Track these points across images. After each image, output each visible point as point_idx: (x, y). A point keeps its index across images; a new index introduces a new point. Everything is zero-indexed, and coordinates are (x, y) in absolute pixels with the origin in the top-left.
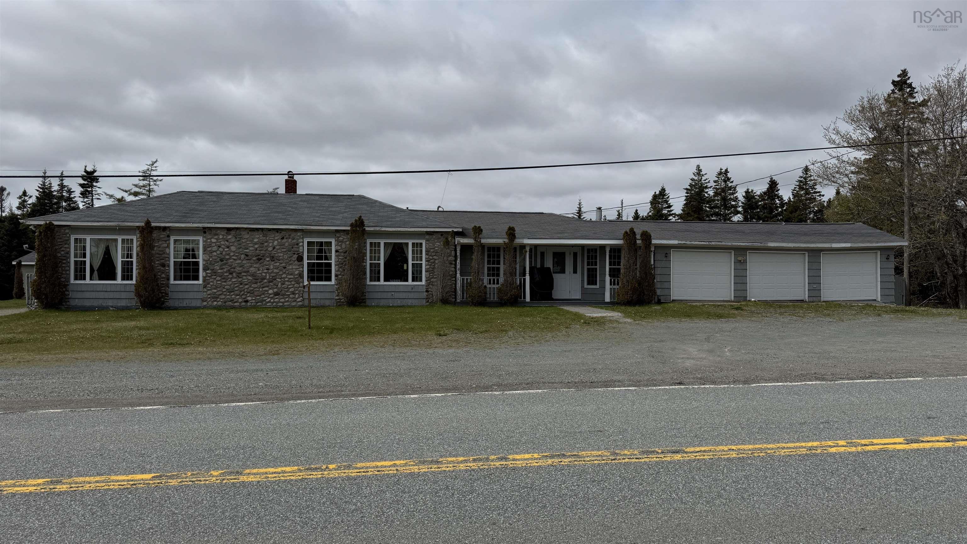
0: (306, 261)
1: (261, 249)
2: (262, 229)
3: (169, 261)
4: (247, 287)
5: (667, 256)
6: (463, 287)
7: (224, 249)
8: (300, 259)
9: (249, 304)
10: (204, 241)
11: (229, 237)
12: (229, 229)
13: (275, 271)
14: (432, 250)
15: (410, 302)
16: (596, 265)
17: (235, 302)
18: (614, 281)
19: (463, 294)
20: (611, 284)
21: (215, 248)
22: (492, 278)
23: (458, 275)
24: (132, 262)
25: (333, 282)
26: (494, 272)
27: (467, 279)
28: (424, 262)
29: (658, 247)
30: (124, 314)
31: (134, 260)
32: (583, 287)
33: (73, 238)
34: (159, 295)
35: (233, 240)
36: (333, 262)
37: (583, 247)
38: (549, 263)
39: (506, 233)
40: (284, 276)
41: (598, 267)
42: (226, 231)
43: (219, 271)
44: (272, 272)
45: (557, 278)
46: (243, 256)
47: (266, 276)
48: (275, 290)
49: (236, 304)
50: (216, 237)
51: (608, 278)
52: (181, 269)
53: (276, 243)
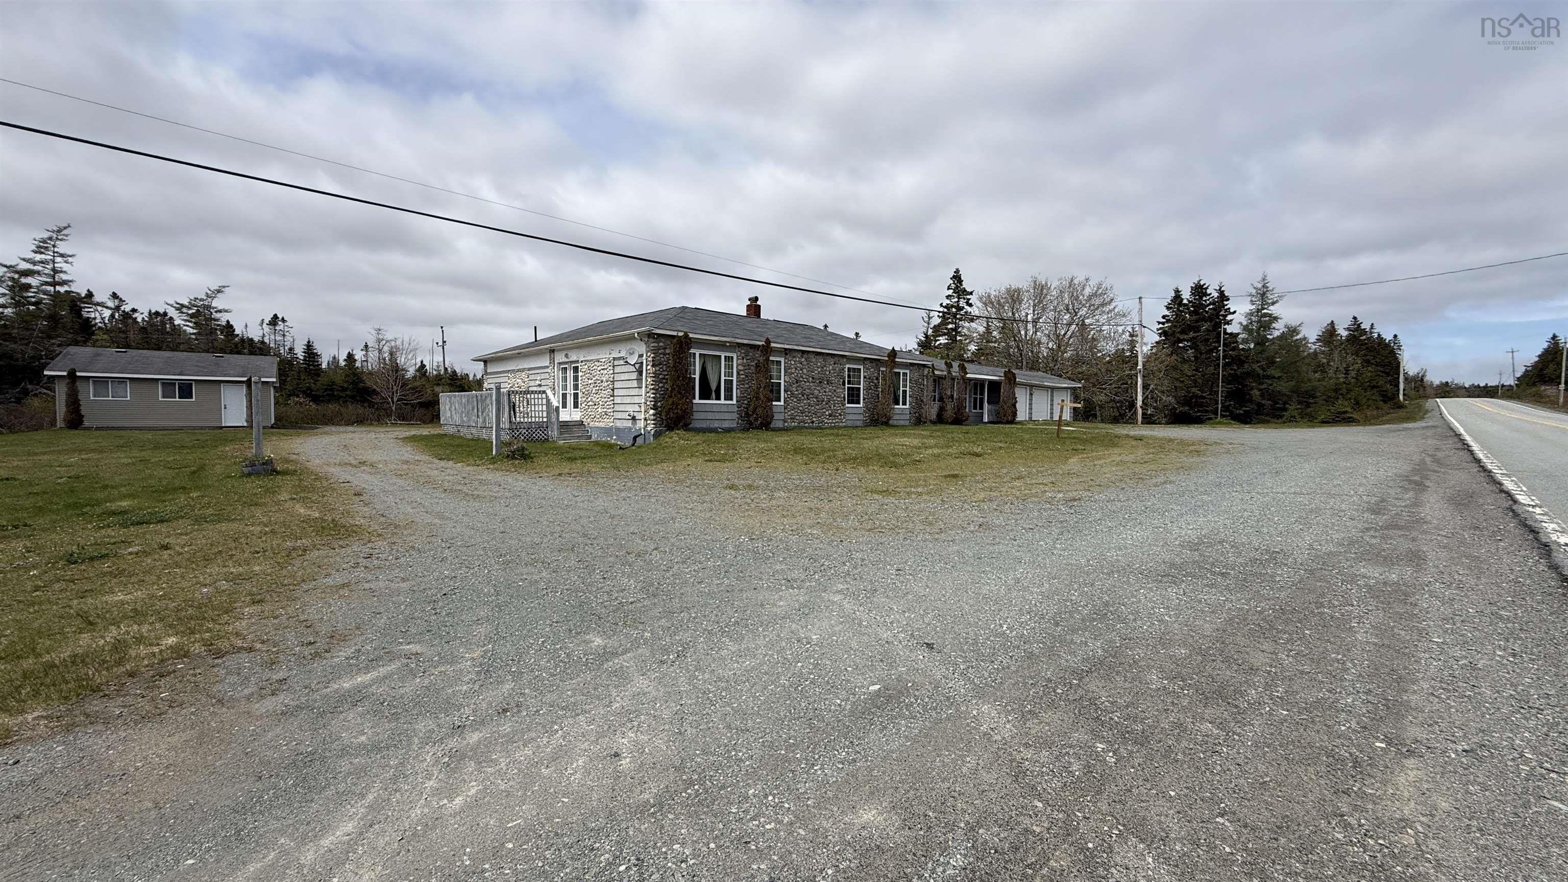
0: (847, 386)
1: (822, 372)
2: (823, 354)
4: (813, 408)
7: (799, 371)
8: (844, 383)
9: (814, 425)
10: (785, 363)
11: (803, 360)
12: (803, 352)
13: (830, 394)
14: (914, 379)
15: (901, 423)
17: (805, 423)
21: (793, 371)
24: (731, 381)
25: (862, 404)
28: (908, 389)
31: (734, 379)
35: (805, 363)
36: (862, 386)
40: (835, 398)
42: (801, 354)
43: (796, 393)
44: (828, 395)
46: (811, 379)
47: (824, 398)
48: (830, 412)
49: (806, 425)
50: (793, 359)
51: (986, 405)
53: (831, 367)
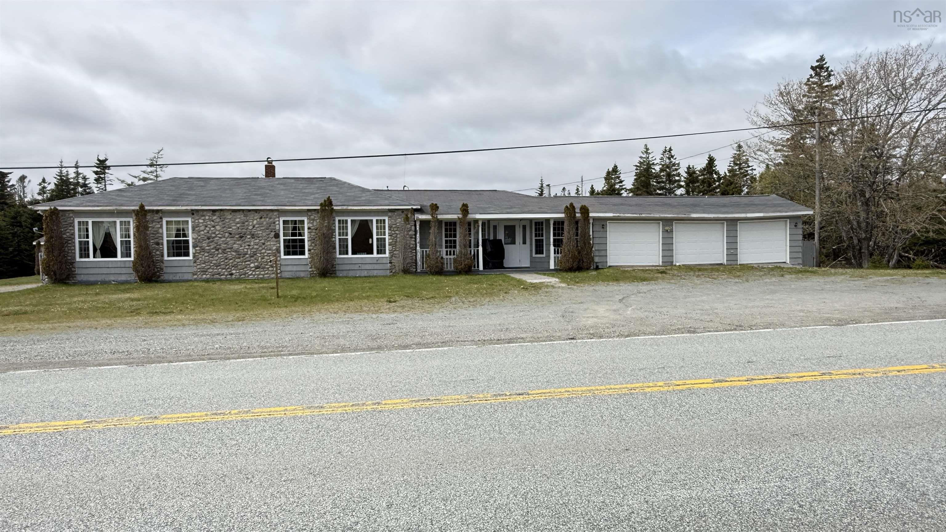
0: (282, 238)
1: (242, 228)
2: (243, 210)
3: (163, 240)
4: (231, 261)
5: (604, 227)
6: (423, 258)
7: (210, 228)
8: (277, 236)
9: (233, 276)
10: (192, 222)
11: (215, 218)
12: (214, 211)
13: (255, 247)
14: (394, 226)
15: (375, 273)
16: (542, 236)
17: (222, 275)
18: (558, 250)
19: (423, 264)
20: (555, 253)
21: (202, 228)
22: (449, 250)
23: (418, 248)
24: (130, 241)
25: (307, 256)
26: (451, 244)
27: (426, 251)
28: (387, 237)
29: (595, 219)
30: (122, 287)
31: (132, 239)
32: (531, 256)
33: (76, 221)
34: (154, 270)
35: (218, 220)
36: (306, 238)
37: (531, 220)
38: (501, 236)
39: (460, 209)
40: (263, 251)
41: (544, 238)
42: (211, 212)
43: (207, 248)
44: (253, 248)
45: (508, 248)
46: (227, 235)
47: (247, 252)
48: (256, 264)
49: (222, 277)
50: (203, 218)
51: (552, 248)
52: (173, 247)
53: (255, 222)
